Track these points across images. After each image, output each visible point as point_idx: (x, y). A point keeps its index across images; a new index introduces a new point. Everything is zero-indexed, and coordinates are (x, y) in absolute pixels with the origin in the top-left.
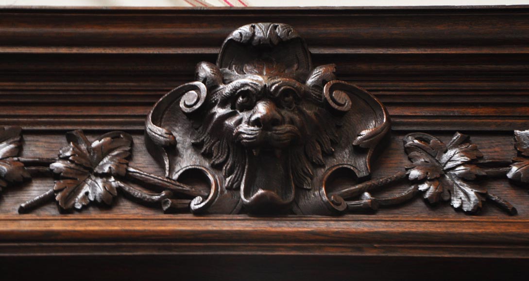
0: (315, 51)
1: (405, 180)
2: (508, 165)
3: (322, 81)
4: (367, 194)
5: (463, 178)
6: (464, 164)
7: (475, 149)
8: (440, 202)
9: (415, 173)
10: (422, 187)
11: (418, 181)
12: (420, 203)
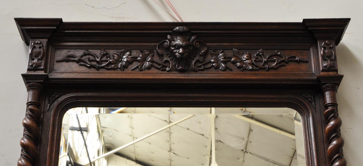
0: (192, 32)
1: (210, 62)
2: (232, 58)
3: (194, 40)
4: (202, 66)
5: (222, 62)
6: (223, 58)
7: (225, 55)
8: (217, 68)
9: (212, 60)
10: (214, 65)
11: (213, 63)
12: (213, 68)
